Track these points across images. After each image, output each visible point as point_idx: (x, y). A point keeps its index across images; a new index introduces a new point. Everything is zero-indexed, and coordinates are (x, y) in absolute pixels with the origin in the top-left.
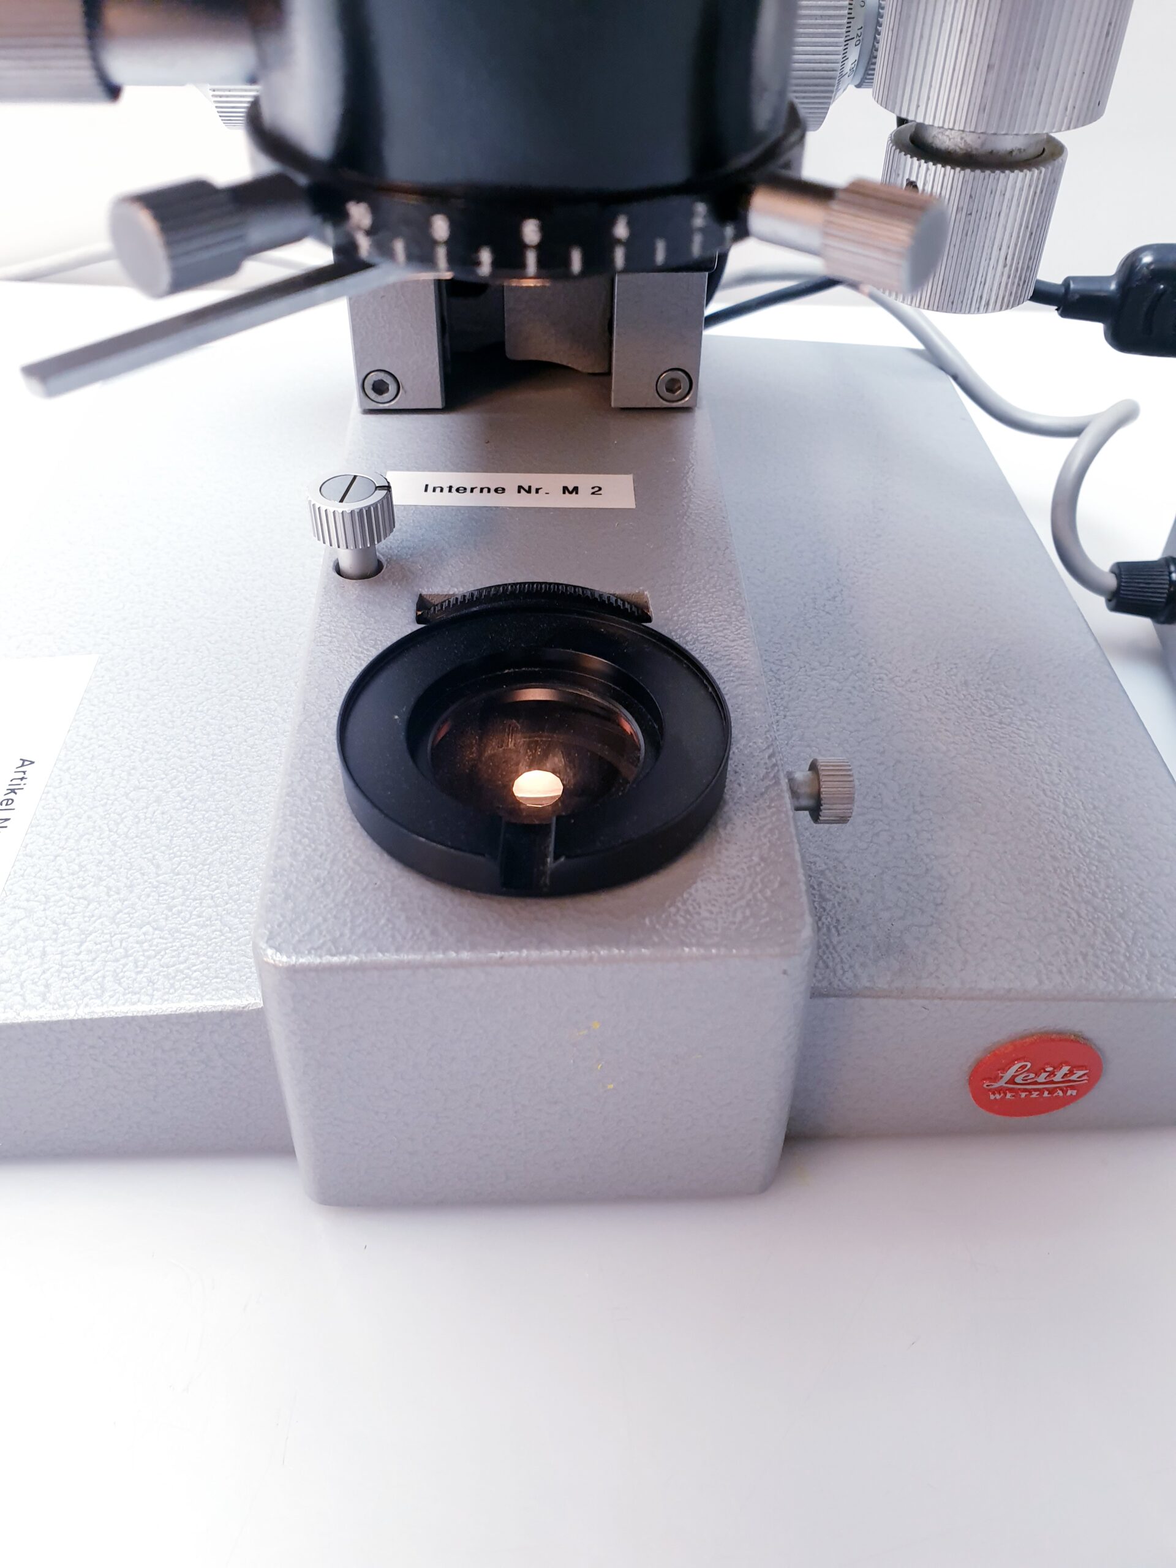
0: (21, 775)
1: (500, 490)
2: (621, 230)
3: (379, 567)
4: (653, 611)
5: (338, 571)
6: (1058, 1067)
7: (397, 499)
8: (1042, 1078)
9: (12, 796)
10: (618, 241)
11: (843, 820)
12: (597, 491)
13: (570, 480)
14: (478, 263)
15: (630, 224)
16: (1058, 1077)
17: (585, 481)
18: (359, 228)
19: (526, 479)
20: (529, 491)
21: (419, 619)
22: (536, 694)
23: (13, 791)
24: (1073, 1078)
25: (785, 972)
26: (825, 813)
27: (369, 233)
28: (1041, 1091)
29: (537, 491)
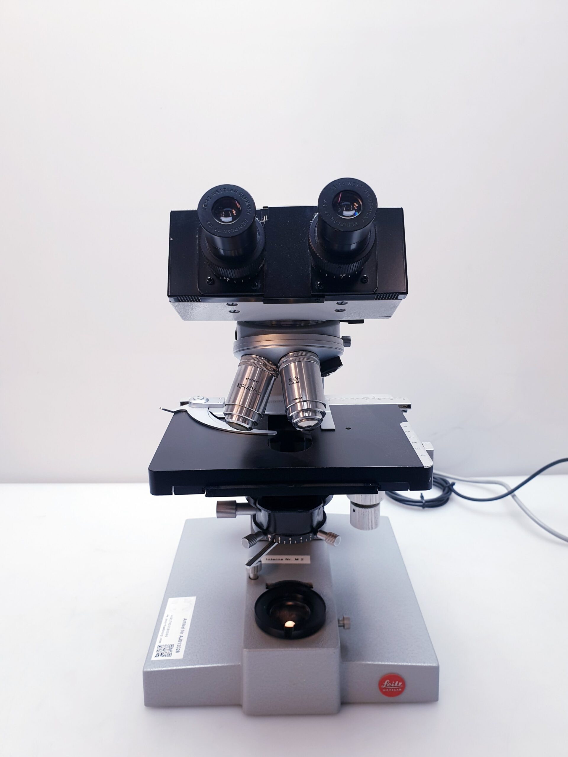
0: (184, 622)
1: (282, 560)
2: (301, 538)
3: (258, 578)
4: (314, 586)
5: (250, 578)
6: (395, 682)
7: (263, 562)
8: (393, 685)
9: (183, 626)
10: (301, 540)
11: (349, 629)
12: (302, 559)
13: (297, 557)
14: (284, 542)
15: (302, 538)
16: (396, 685)
17: (300, 557)
18: (269, 537)
19: (287, 557)
20: (288, 559)
21: (267, 588)
22: (290, 603)
23: (184, 625)
24: (399, 685)
25: (334, 653)
26: (345, 628)
27: (270, 538)
28: (393, 689)
29: (290, 559)
